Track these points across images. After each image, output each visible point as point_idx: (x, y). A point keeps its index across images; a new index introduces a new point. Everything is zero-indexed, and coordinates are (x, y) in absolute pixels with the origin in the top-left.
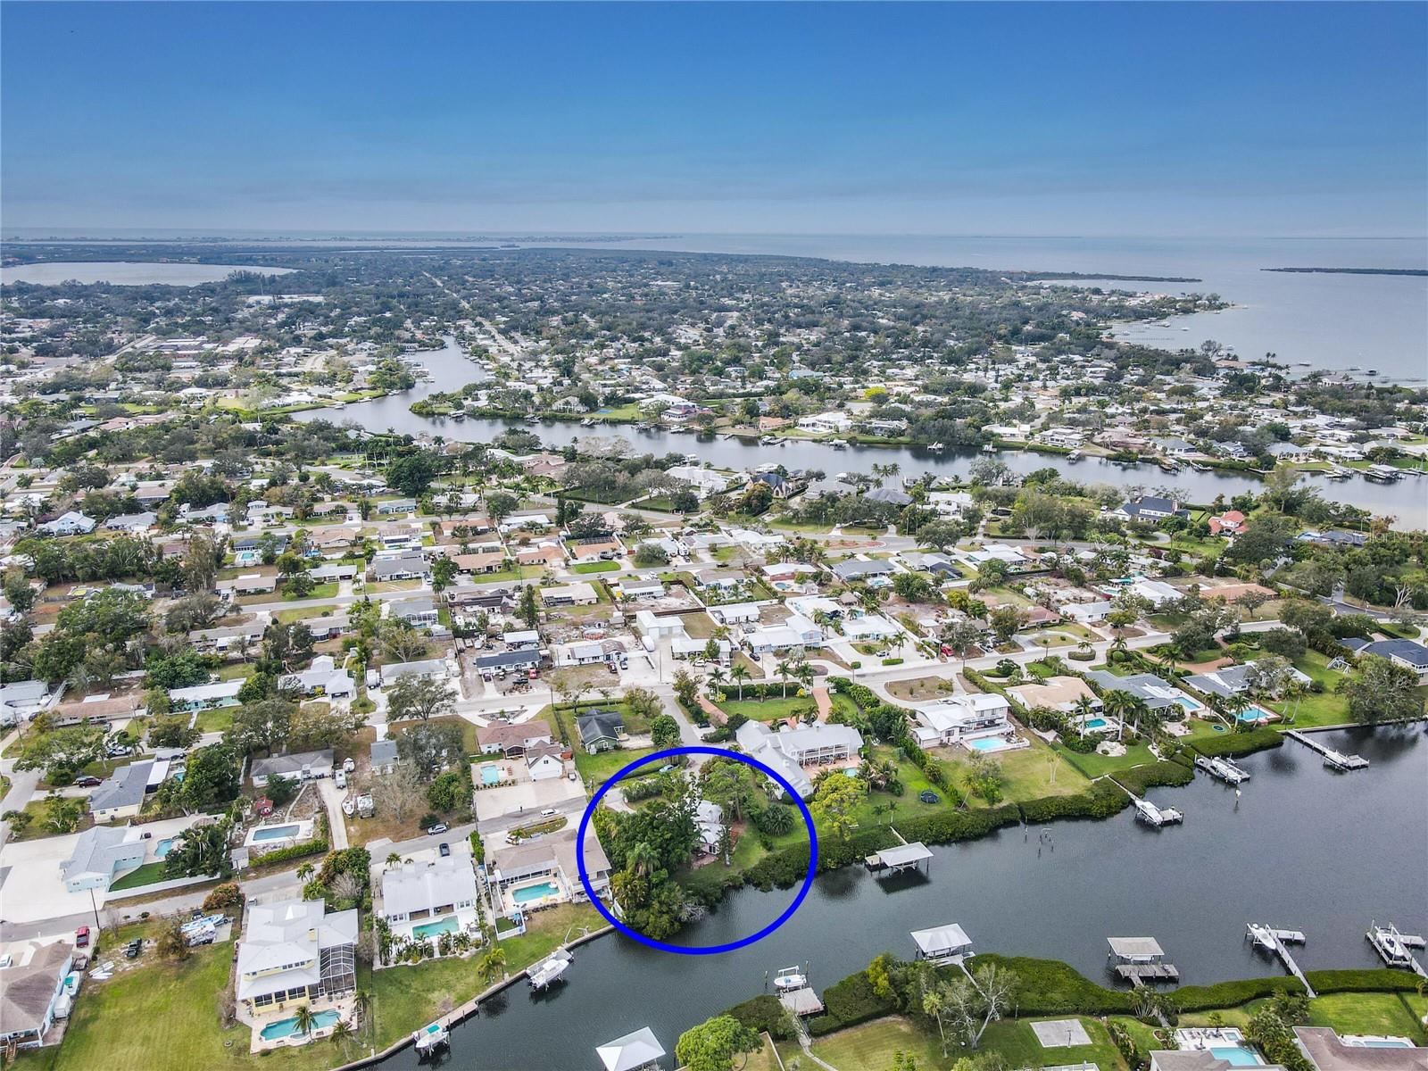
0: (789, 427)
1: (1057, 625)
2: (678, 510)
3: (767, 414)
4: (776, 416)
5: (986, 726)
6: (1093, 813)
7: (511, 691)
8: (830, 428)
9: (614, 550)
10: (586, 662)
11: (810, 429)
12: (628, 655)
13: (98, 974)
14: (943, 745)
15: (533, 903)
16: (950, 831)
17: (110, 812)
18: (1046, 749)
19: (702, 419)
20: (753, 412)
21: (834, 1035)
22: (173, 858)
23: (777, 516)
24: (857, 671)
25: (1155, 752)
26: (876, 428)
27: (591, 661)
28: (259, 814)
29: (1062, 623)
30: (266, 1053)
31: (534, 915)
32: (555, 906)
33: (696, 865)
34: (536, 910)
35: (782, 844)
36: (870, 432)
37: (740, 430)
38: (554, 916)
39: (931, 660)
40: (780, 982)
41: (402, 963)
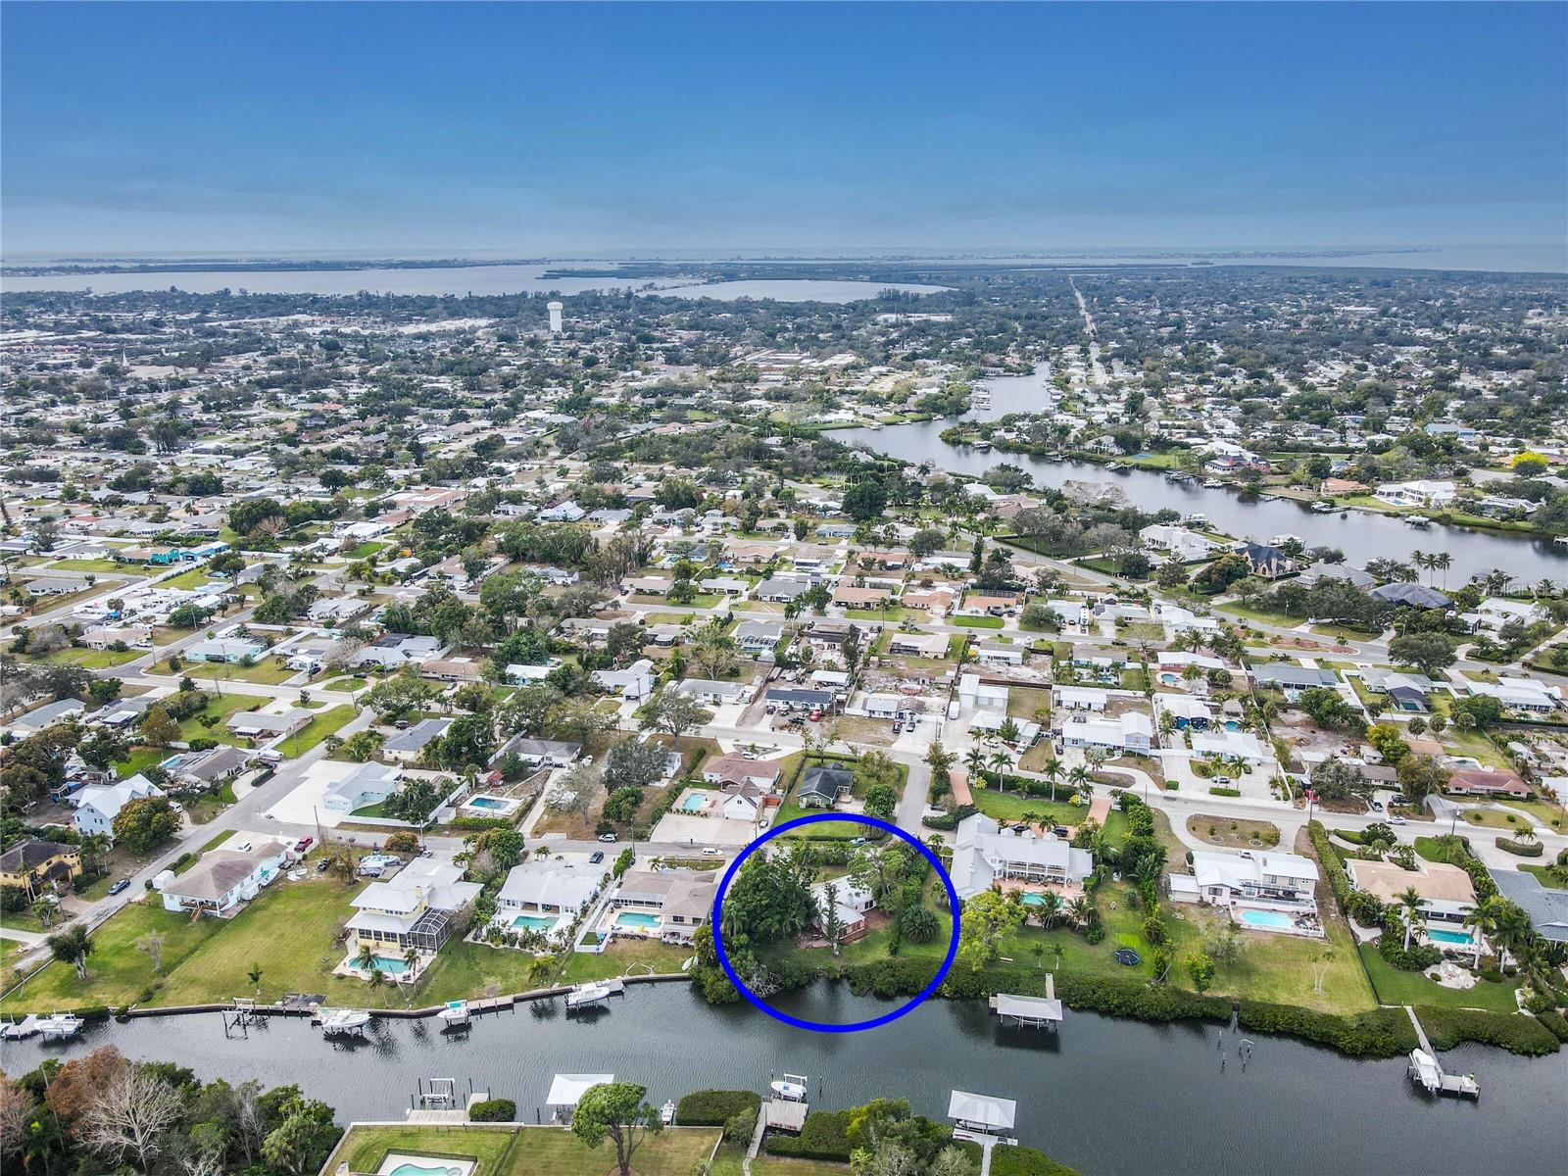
0: (1363, 494)
1: (1521, 799)
2: (1121, 575)
3: (1341, 476)
4: (1351, 479)
5: (1278, 898)
6: (1341, 1044)
7: (782, 728)
8: (1420, 500)
9: (1007, 606)
10: (876, 715)
11: (1393, 499)
12: (924, 717)
13: (292, 876)
14: (1203, 904)
15: (628, 928)
16: (1116, 1002)
17: (395, 753)
18: (1348, 949)
19: (1250, 474)
20: (1320, 472)
21: (788, 1160)
22: (391, 800)
23: (1236, 598)
24: (1170, 793)
25: (1519, 999)
26: (1489, 507)
27: (882, 716)
28: (491, 784)
29: (1531, 798)
30: (341, 977)
31: (621, 941)
32: (644, 938)
33: (804, 944)
34: (625, 936)
35: (912, 952)
36: (1480, 511)
37: (1296, 492)
38: (637, 947)
39: (1282, 802)
40: (777, 1085)
41: (488, 943)
